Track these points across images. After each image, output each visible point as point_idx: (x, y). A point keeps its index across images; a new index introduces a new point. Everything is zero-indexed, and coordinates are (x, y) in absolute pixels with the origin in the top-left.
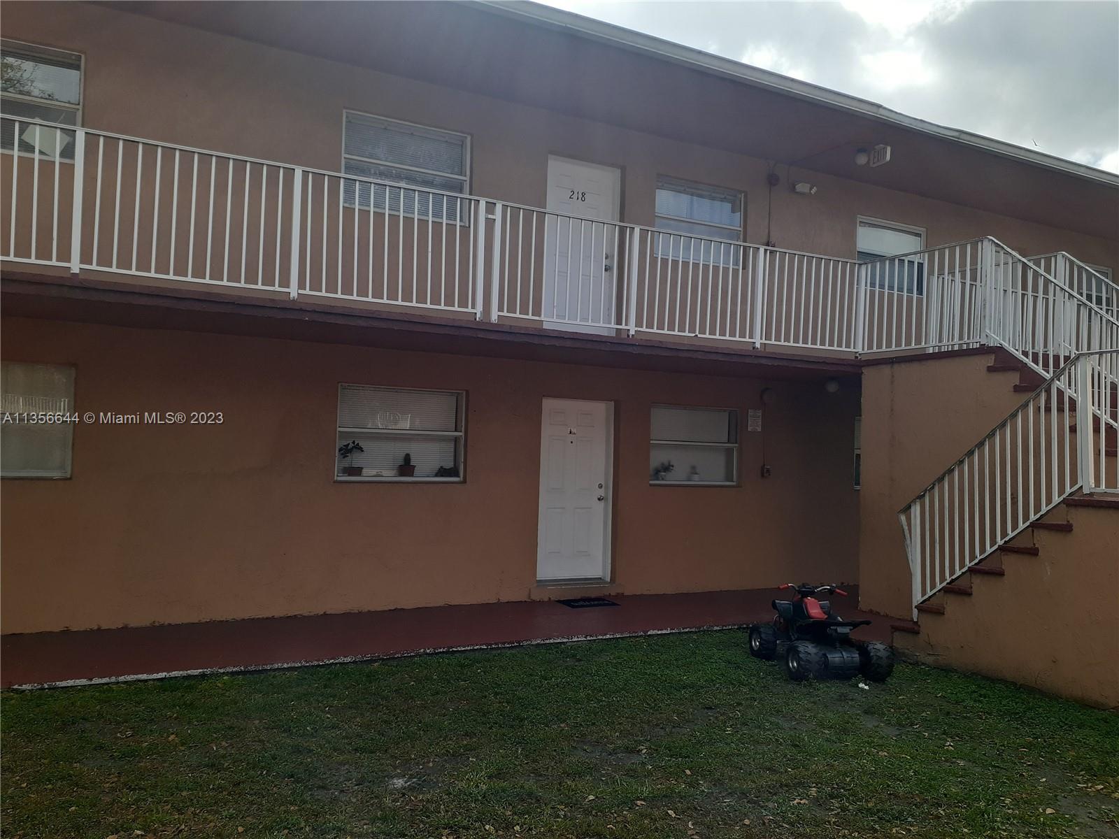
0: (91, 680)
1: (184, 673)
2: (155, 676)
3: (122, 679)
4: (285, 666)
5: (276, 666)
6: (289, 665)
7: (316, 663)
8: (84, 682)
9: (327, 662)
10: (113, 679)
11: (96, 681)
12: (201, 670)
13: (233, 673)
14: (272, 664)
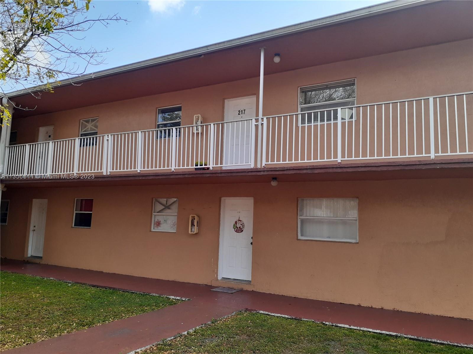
0: (350, 326)
1: (388, 333)
2: (375, 331)
3: (362, 329)
4: (439, 341)
5: (433, 340)
6: (441, 342)
7: (456, 344)
8: (347, 326)
9: (463, 345)
10: (359, 328)
11: (352, 327)
12: (396, 334)
13: (410, 339)
14: (432, 339)
